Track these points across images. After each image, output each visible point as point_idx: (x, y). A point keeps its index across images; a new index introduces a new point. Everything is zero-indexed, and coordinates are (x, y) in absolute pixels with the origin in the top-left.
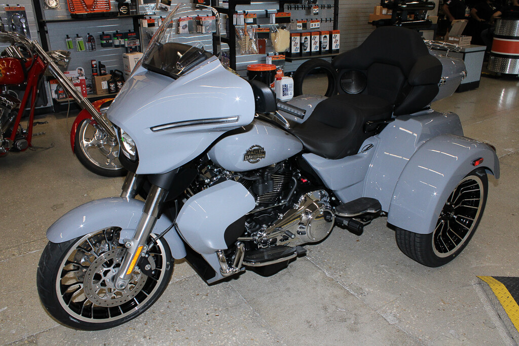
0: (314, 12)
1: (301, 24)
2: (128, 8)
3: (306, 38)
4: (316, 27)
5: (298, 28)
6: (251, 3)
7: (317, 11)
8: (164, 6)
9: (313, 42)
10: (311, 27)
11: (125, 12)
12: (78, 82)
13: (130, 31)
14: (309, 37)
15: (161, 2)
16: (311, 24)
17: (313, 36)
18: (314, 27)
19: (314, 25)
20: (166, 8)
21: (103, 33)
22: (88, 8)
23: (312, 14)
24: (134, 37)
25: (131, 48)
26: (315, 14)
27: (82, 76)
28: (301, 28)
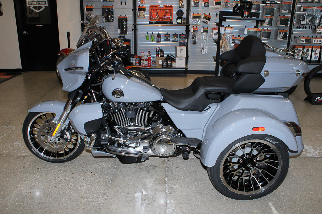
0: (318, 31)
1: (304, 39)
2: (182, 20)
3: (308, 50)
4: (318, 42)
5: (301, 42)
6: (226, 20)
7: (321, 31)
8: (205, 20)
9: (313, 53)
10: (314, 42)
11: (180, 22)
12: (147, 58)
13: (183, 33)
14: (310, 49)
15: (203, 18)
16: (314, 40)
17: (314, 49)
18: (316, 42)
19: (316, 41)
20: (206, 22)
21: (167, 33)
22: (160, 19)
23: (316, 33)
24: (184, 37)
25: (181, 43)
26: (318, 33)
27: (150, 55)
28: (304, 42)
